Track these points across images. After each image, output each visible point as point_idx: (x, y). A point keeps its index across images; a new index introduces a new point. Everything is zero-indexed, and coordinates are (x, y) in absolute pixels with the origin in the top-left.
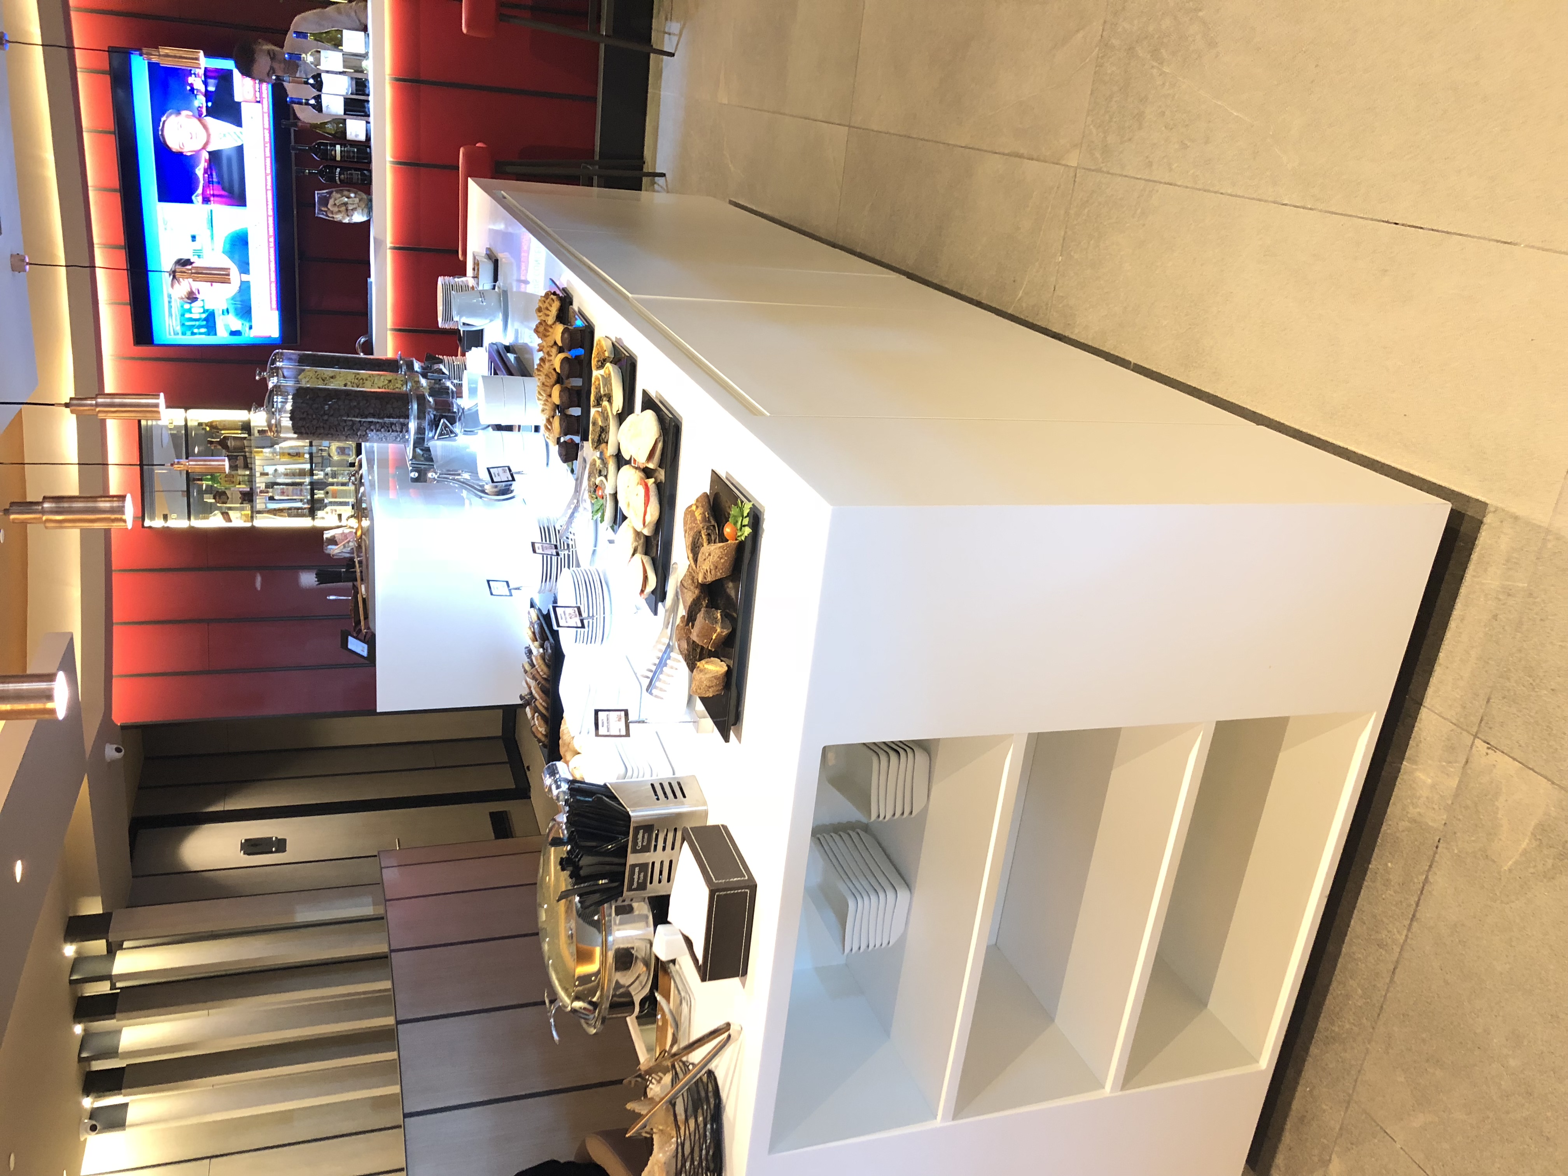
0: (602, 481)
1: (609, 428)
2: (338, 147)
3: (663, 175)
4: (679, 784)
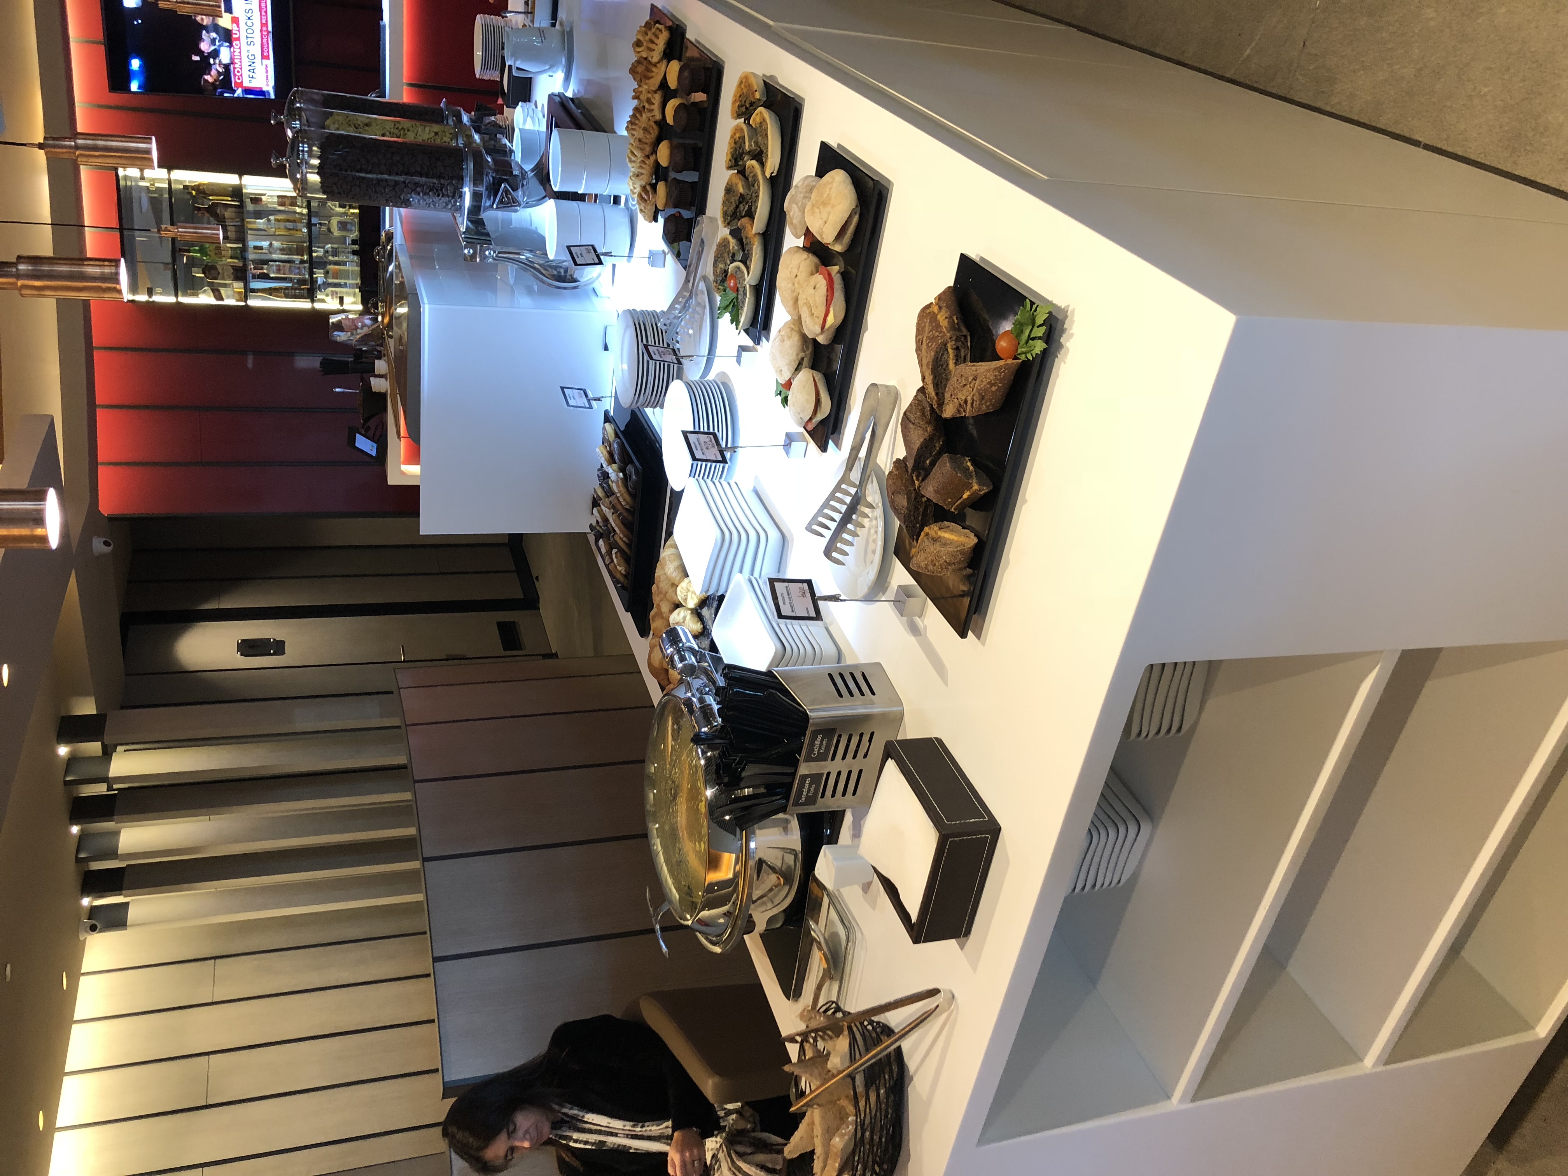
0: (739, 268)
1: (758, 196)
4: (863, 673)
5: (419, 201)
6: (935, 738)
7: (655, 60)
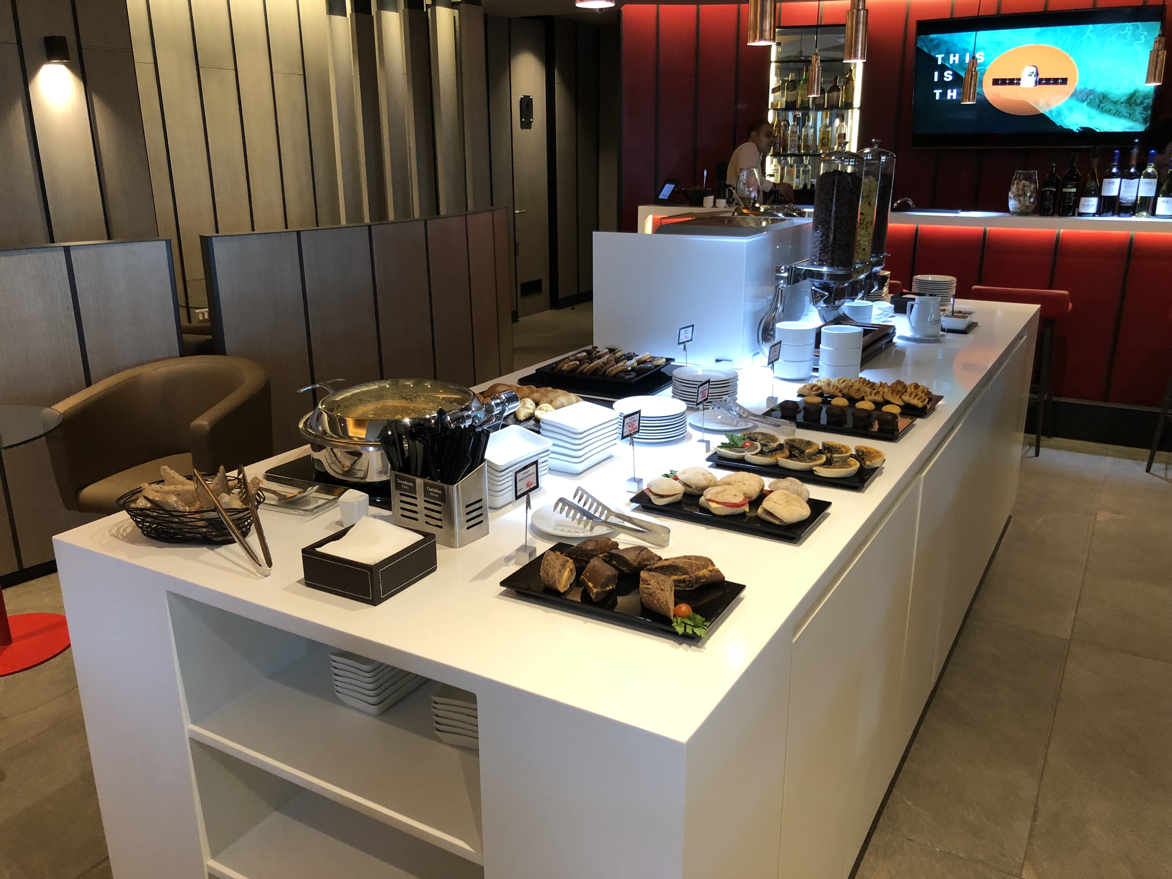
0: (757, 448)
1: (802, 461)
2: (1074, 190)
3: (1037, 454)
4: (482, 522)
5: (817, 237)
6: (436, 567)
7: (904, 397)
